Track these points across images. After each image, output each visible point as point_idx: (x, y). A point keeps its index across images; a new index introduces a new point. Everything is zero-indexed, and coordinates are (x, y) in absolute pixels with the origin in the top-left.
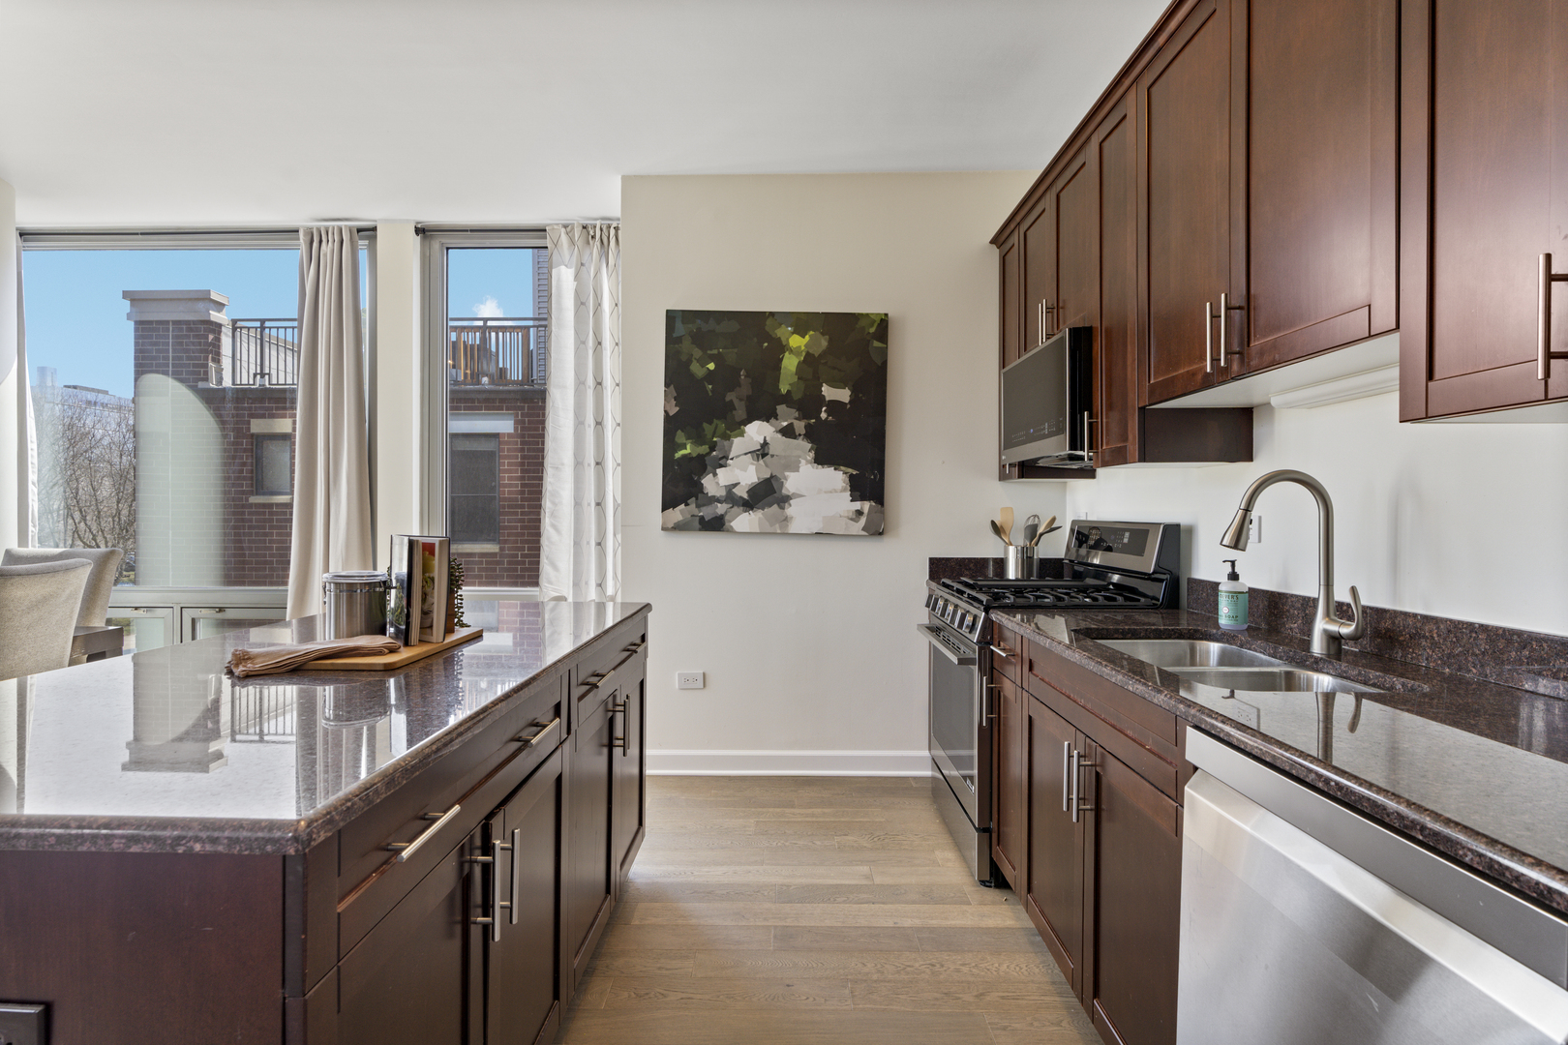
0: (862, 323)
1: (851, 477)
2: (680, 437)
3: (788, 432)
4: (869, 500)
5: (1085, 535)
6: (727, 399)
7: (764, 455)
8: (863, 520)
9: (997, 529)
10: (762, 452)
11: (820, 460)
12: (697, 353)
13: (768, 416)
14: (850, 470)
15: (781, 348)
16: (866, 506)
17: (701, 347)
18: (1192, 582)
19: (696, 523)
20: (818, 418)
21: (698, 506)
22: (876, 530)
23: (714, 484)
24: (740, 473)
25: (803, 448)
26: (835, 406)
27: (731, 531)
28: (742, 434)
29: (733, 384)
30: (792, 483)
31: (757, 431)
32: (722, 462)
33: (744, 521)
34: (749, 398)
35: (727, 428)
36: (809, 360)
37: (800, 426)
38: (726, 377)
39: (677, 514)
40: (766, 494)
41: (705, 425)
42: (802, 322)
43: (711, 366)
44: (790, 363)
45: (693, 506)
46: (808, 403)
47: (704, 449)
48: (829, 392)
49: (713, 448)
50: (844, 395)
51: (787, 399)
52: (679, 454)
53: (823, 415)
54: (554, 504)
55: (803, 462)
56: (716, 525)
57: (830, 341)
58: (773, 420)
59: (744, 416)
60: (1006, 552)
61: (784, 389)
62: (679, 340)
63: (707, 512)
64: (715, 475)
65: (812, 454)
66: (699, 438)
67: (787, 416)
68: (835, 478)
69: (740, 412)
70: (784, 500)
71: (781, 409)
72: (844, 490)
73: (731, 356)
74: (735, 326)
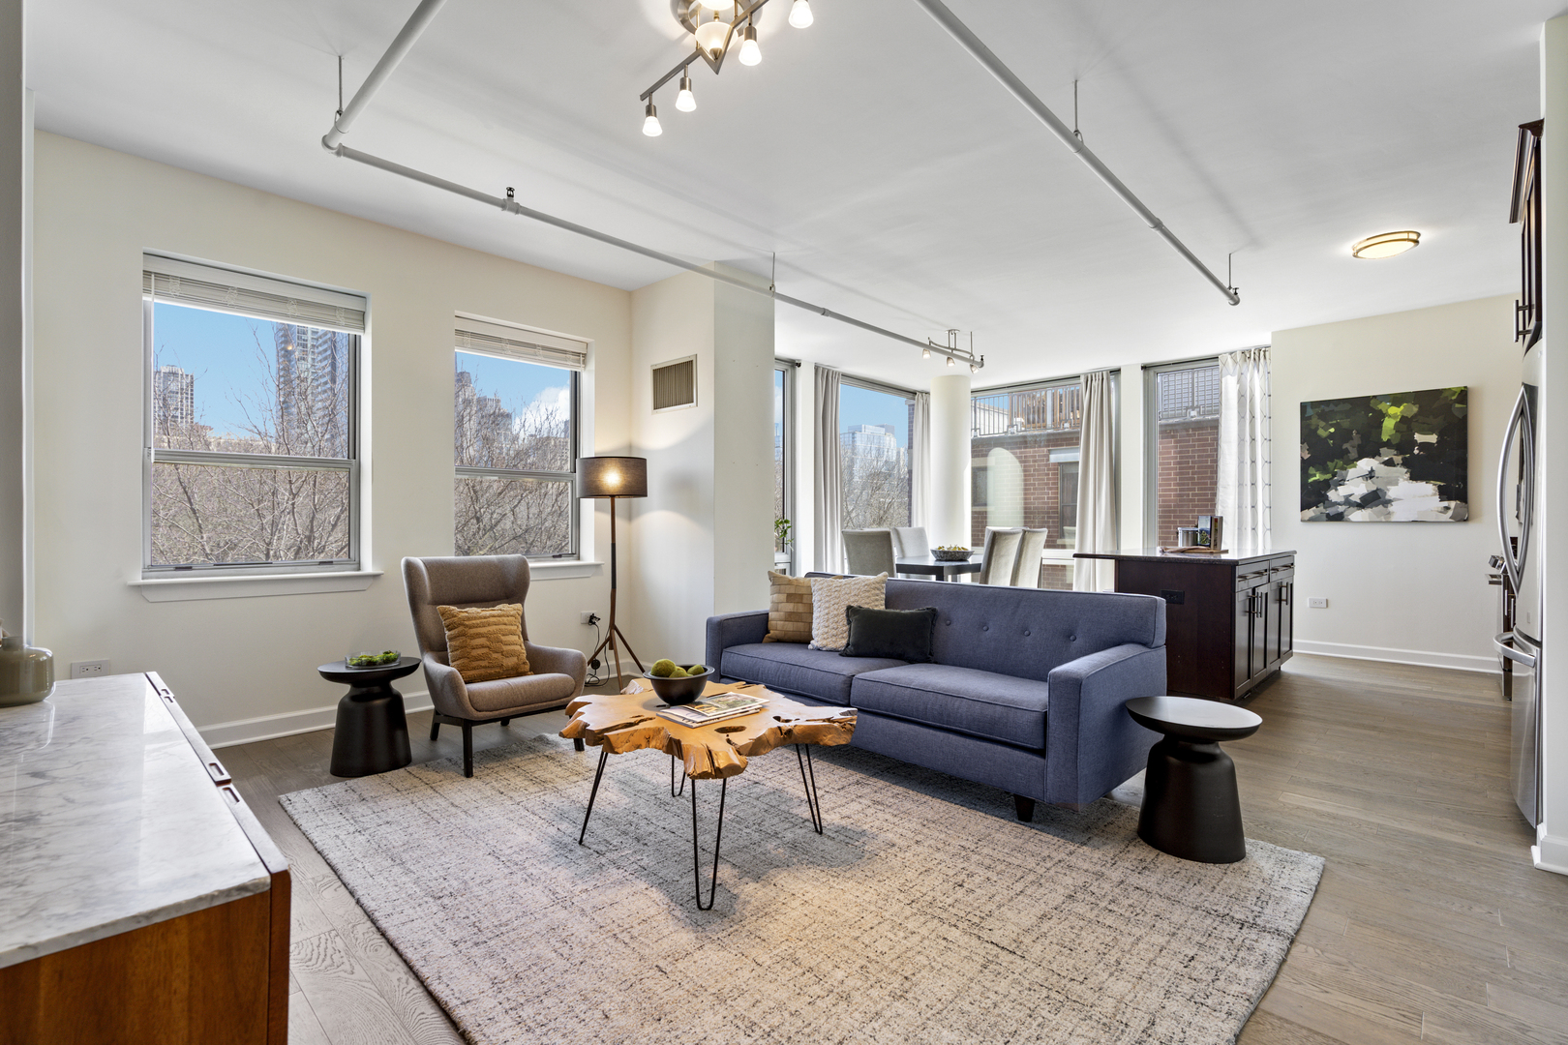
0: (1446, 394)
1: (1439, 487)
2: (1312, 470)
3: (1389, 463)
4: (1455, 500)
6: (1345, 446)
7: (1371, 478)
8: (1450, 513)
10: (1371, 475)
11: (1415, 478)
12: (1322, 424)
13: (1374, 455)
14: (1439, 483)
15: (1381, 416)
16: (1453, 504)
17: (1325, 420)
19: (1325, 518)
20: (1412, 453)
21: (1325, 508)
22: (1462, 518)
23: (1336, 495)
24: (1354, 488)
25: (1401, 472)
26: (1424, 446)
27: (1349, 521)
28: (1355, 466)
29: (1348, 439)
30: (1392, 492)
31: (1365, 464)
32: (1341, 482)
33: (1357, 515)
34: (1359, 446)
35: (1344, 463)
36: (1404, 421)
37: (1398, 459)
38: (1343, 435)
39: (1311, 512)
40: (1374, 499)
41: (1329, 463)
42: (1397, 399)
43: (1332, 430)
44: (1389, 424)
45: (1322, 508)
46: (1404, 445)
47: (1328, 476)
48: (1419, 438)
49: (1334, 475)
50: (1433, 439)
51: (1388, 444)
52: (1310, 480)
53: (1416, 452)
54: (1223, 507)
55: (1401, 480)
56: (1339, 517)
57: (1420, 408)
58: (1377, 457)
59: (1356, 456)
61: (1385, 438)
62: (1310, 418)
63: (1331, 511)
64: (1336, 490)
65: (1408, 475)
66: (1325, 471)
67: (1388, 454)
68: (1428, 489)
69: (1353, 454)
70: (1387, 503)
71: (1382, 450)
72: (1435, 495)
73: (1346, 423)
74: (1348, 406)
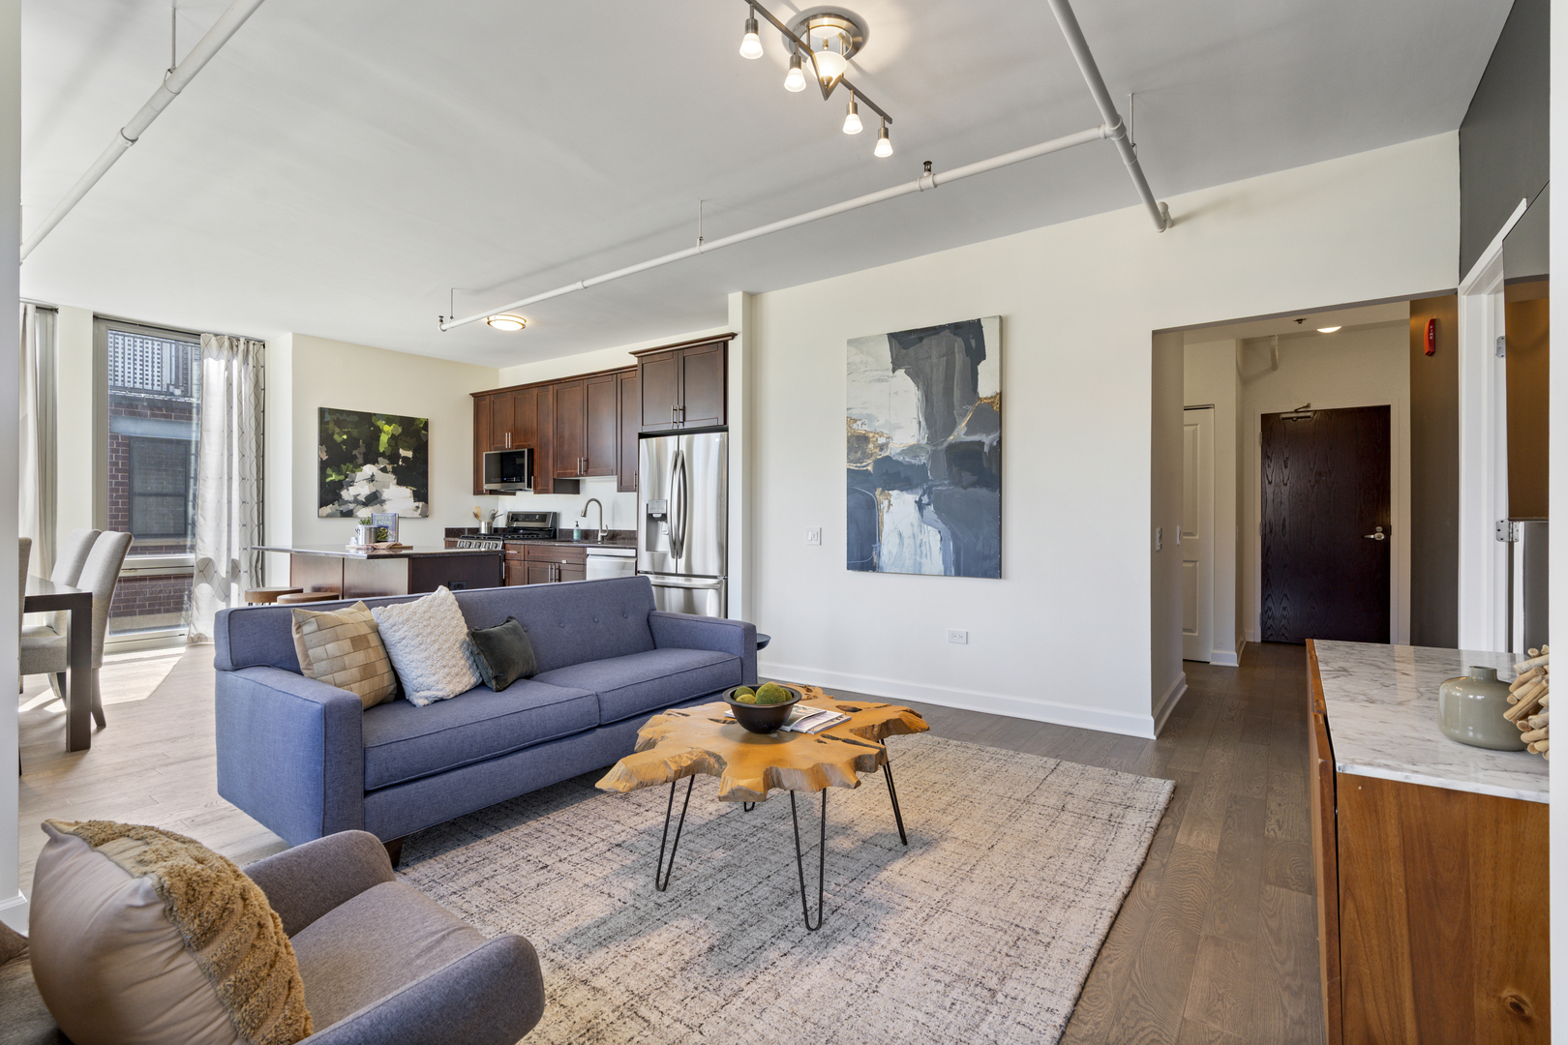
0: (417, 422)
1: (414, 491)
2: (329, 471)
3: (384, 470)
4: (422, 502)
5: (514, 517)
6: (354, 452)
7: (372, 481)
8: (419, 510)
9: (476, 516)
10: (372, 479)
11: (400, 483)
12: (337, 430)
13: (374, 462)
14: (413, 488)
15: (379, 431)
16: (421, 504)
17: (339, 427)
18: (560, 530)
19: (338, 514)
20: (398, 464)
21: (339, 505)
22: (425, 515)
23: (347, 494)
24: (360, 489)
25: (391, 478)
26: (405, 459)
27: (356, 517)
28: (361, 471)
29: (357, 446)
30: (386, 494)
31: (369, 469)
32: (351, 484)
33: (362, 512)
34: (364, 453)
35: (354, 467)
36: (393, 437)
37: (389, 468)
38: (353, 442)
39: (328, 509)
40: (374, 499)
41: (342, 466)
42: (389, 420)
43: (345, 437)
44: (384, 438)
45: (336, 505)
46: (393, 457)
47: (342, 477)
48: (403, 453)
49: (346, 477)
50: (409, 454)
51: (383, 455)
52: (328, 480)
53: (400, 463)
55: (391, 484)
56: (349, 514)
57: (403, 429)
58: (376, 464)
59: (362, 462)
60: (480, 524)
61: (381, 450)
62: (327, 423)
63: (344, 508)
64: (348, 490)
65: (395, 481)
66: (339, 472)
67: (383, 462)
68: (407, 492)
69: (360, 460)
70: (382, 502)
71: (380, 459)
72: (411, 497)
73: (355, 433)
74: (356, 419)
